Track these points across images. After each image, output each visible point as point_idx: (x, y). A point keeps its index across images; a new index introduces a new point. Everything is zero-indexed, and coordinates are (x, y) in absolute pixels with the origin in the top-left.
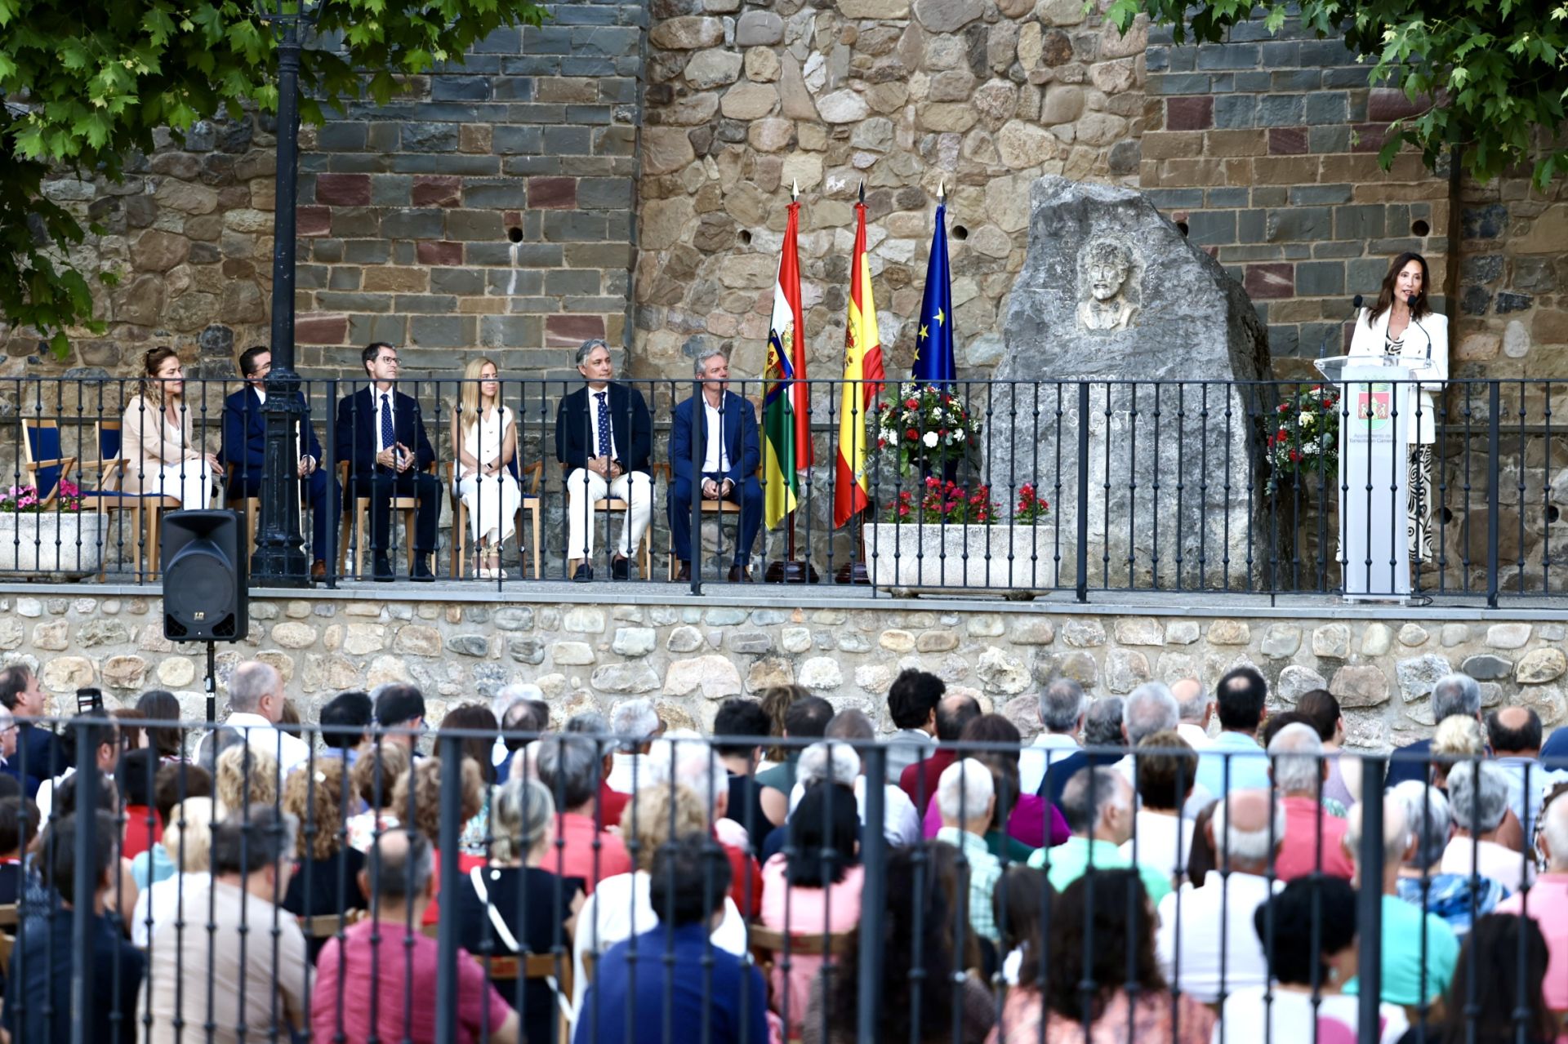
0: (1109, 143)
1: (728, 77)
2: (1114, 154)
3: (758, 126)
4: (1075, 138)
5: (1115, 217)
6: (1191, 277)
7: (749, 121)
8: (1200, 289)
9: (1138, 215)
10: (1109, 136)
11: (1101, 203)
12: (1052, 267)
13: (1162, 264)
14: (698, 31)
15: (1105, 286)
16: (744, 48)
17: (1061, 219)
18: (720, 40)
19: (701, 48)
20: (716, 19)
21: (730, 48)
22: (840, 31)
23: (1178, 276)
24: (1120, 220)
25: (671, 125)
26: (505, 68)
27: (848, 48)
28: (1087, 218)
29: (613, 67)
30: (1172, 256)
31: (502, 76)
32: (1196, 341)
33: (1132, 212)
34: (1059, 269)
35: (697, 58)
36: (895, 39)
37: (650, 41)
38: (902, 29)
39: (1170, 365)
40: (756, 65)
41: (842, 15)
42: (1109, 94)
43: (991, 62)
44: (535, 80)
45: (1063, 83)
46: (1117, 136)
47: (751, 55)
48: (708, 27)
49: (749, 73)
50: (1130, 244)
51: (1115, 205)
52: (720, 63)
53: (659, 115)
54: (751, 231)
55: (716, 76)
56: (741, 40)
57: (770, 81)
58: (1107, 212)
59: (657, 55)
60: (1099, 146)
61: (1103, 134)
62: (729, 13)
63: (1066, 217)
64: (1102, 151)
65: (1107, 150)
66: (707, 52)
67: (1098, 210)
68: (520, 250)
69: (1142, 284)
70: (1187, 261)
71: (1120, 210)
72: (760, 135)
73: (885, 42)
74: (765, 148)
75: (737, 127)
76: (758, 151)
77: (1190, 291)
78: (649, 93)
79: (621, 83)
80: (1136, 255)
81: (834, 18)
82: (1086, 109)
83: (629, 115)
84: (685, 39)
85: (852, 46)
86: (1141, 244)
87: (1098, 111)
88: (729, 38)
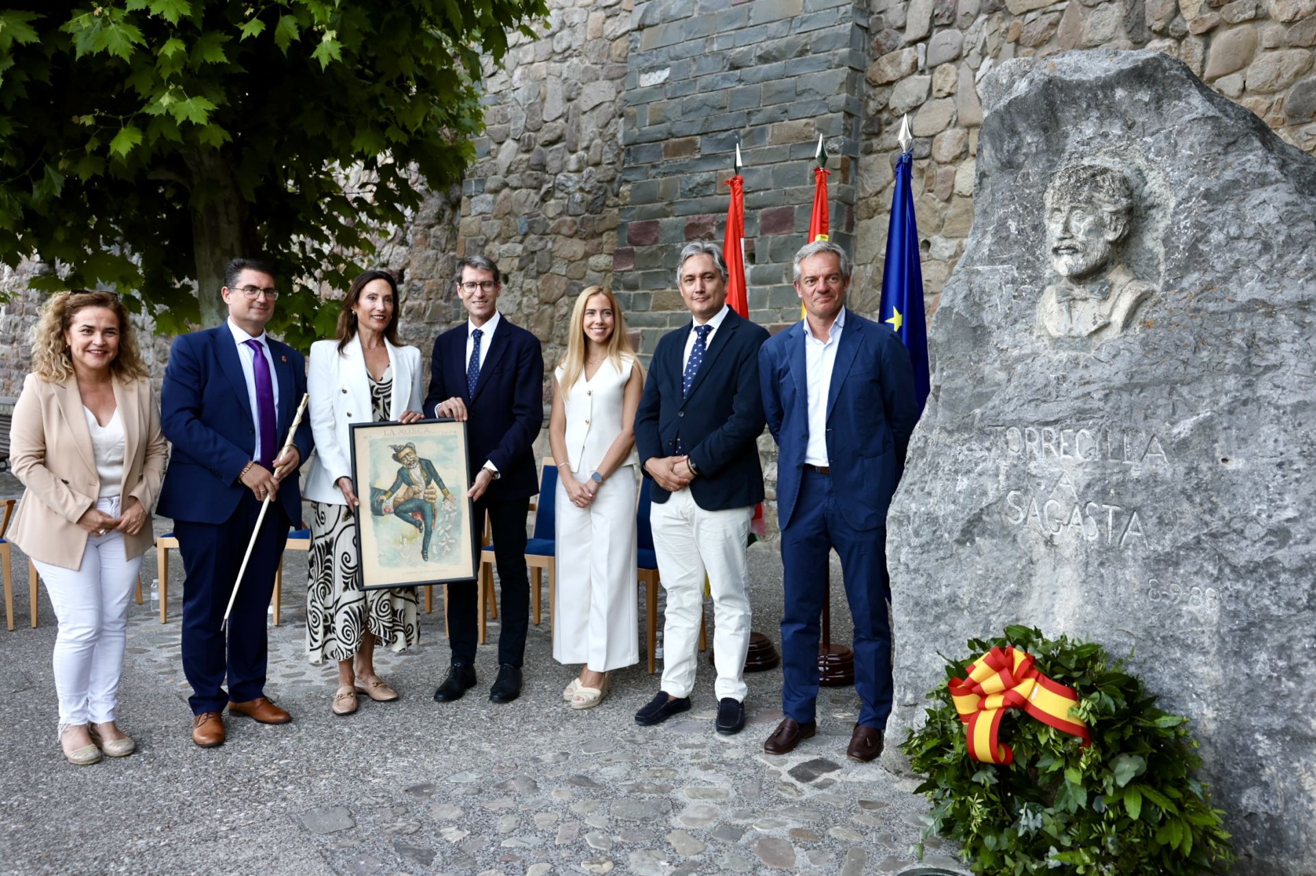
0: (1287, 86)
1: (919, 98)
2: (1293, 99)
3: (940, 140)
4: (1244, 89)
5: (1111, 111)
6: (1270, 215)
7: (933, 136)
8: (1290, 241)
9: (1158, 100)
10: (1286, 77)
11: (1080, 84)
12: (1002, 224)
13: (1207, 195)
14: (900, 63)
15: (1073, 250)
16: (933, 68)
17: (1014, 132)
18: (914, 67)
19: (902, 78)
20: (912, 49)
21: (922, 72)
22: (1007, 30)
23: (1239, 216)
24: (1123, 115)
25: (879, 152)
26: (749, 120)
27: (1013, 45)
28: (1057, 123)
29: (827, 106)
30: (1228, 175)
31: (748, 128)
32: (1272, 359)
33: (1145, 96)
34: (1013, 225)
35: (898, 87)
36: (1054, 25)
37: (867, 81)
38: (1062, 11)
39: (1205, 413)
40: (939, 81)
41: (1010, 14)
42: (1289, 23)
43: (1149, 21)
44: (769, 126)
45: (1231, 25)
46: (1298, 74)
47: (936, 74)
48: (907, 56)
49: (934, 93)
50: (1140, 162)
51: (1108, 85)
52: (914, 86)
53: (872, 145)
54: (930, 240)
55: (910, 101)
56: (931, 62)
57: (950, 95)
58: (1094, 103)
59: (871, 92)
60: (1274, 92)
61: (1279, 76)
62: (924, 39)
63: (1021, 126)
64: (1277, 97)
65: (1286, 95)
66: (905, 81)
67: (1075, 101)
68: (753, 271)
69: (1165, 241)
70: (1262, 181)
71: (1120, 93)
72: (940, 148)
73: (1046, 30)
74: (944, 159)
75: (923, 144)
76: (939, 163)
77: (1267, 247)
78: (865, 127)
79: (832, 119)
80: (1155, 184)
81: (1003, 19)
82: (1261, 48)
83: (836, 146)
84: (890, 73)
85: (1017, 42)
86: (1164, 160)
87: (1274, 48)
88: (921, 63)
